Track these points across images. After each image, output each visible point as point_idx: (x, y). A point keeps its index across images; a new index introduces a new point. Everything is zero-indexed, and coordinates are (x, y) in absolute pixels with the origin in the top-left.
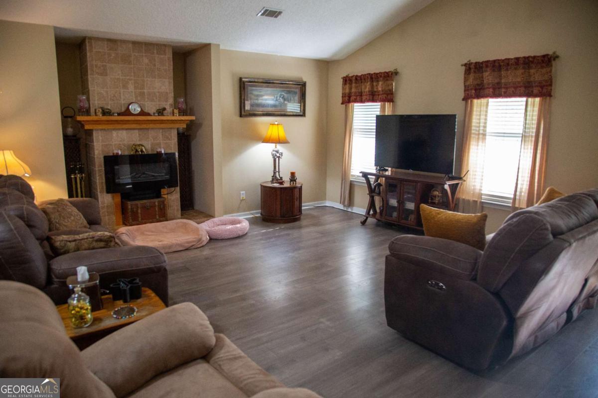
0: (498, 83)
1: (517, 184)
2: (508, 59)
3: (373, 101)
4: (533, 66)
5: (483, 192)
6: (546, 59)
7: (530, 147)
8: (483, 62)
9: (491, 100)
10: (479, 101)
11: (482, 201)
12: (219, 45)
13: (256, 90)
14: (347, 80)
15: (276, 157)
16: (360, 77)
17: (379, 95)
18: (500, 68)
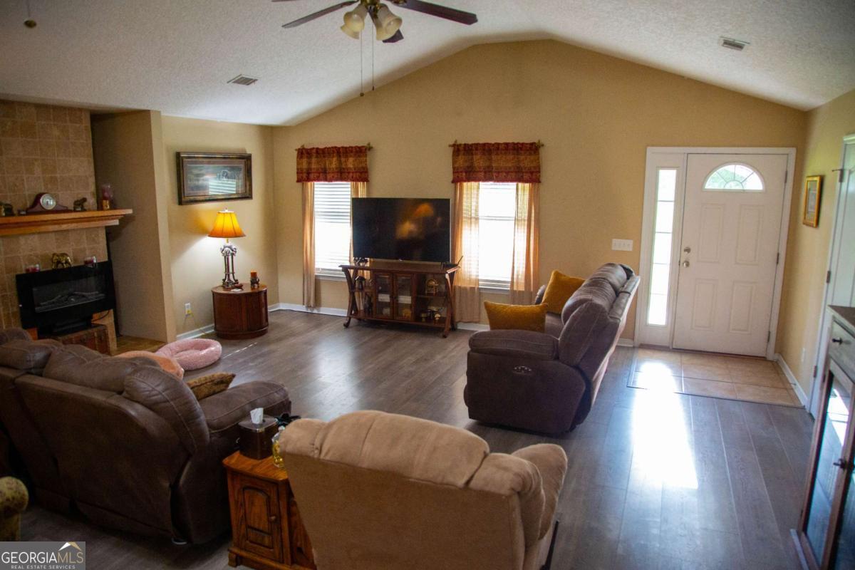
0: (488, 167)
1: (513, 267)
2: (498, 144)
3: (342, 179)
4: (522, 152)
5: (480, 278)
6: (534, 147)
7: (523, 230)
8: (473, 144)
9: (481, 184)
10: (469, 184)
11: (480, 287)
12: (160, 112)
13: (196, 168)
14: (303, 153)
15: (228, 255)
16: (323, 150)
17: (349, 173)
18: (490, 152)
